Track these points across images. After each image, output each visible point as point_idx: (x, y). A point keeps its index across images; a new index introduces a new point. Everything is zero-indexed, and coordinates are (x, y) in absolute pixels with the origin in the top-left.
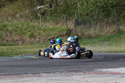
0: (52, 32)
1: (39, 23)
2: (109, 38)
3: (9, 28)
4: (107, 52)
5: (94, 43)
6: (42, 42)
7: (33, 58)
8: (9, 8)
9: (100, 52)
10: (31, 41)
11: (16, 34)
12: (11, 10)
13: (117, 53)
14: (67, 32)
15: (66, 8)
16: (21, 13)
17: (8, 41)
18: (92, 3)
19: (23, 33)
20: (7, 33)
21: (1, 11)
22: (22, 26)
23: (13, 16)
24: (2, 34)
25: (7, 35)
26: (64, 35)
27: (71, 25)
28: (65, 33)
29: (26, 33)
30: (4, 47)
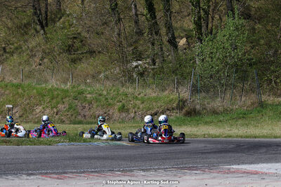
0: (154, 104)
1: (135, 89)
2: (245, 114)
3: (88, 96)
4: (242, 137)
5: (220, 121)
6: (138, 119)
7: (123, 146)
8: (88, 64)
9: (230, 137)
10: (121, 117)
11: (97, 106)
12: (92, 68)
13: (257, 139)
14: (178, 104)
15: (178, 66)
16: (107, 73)
17: (85, 116)
18: (219, 58)
19: (110, 104)
20: (84, 105)
21: (76, 68)
22: (108, 93)
23: (93, 77)
24: (76, 106)
25: (84, 107)
26: (173, 109)
27: (185, 93)
28: (175, 105)
29: (114, 104)
30: (79, 126)
